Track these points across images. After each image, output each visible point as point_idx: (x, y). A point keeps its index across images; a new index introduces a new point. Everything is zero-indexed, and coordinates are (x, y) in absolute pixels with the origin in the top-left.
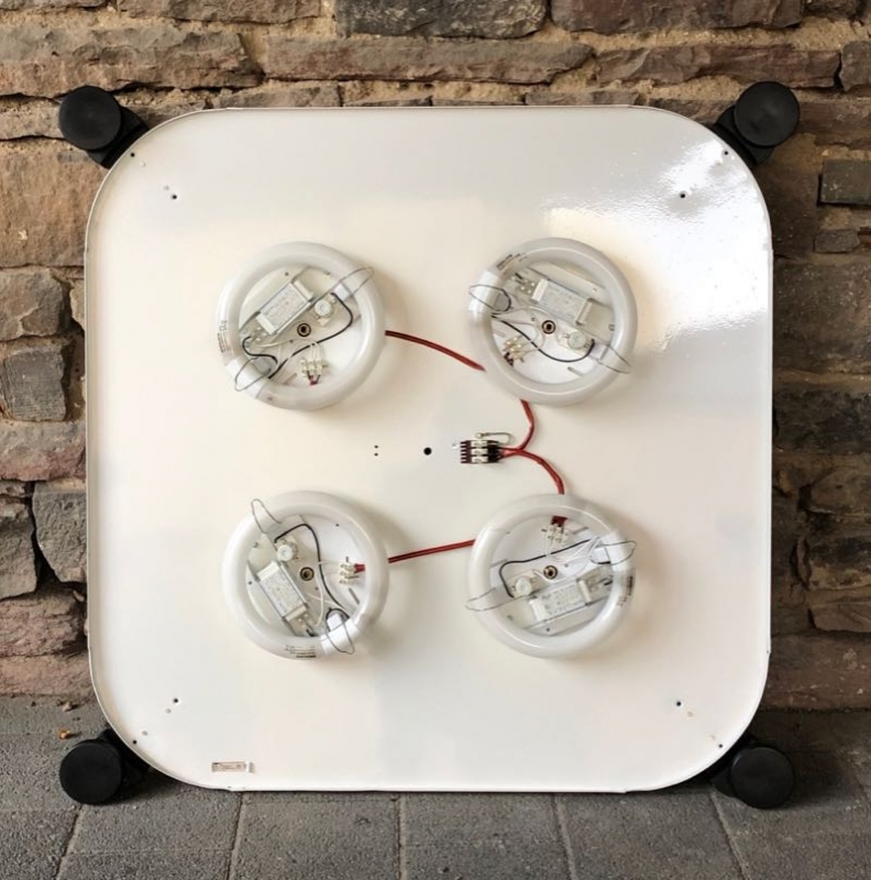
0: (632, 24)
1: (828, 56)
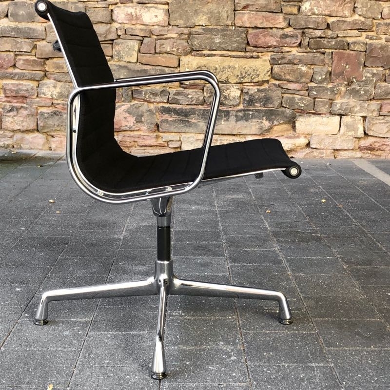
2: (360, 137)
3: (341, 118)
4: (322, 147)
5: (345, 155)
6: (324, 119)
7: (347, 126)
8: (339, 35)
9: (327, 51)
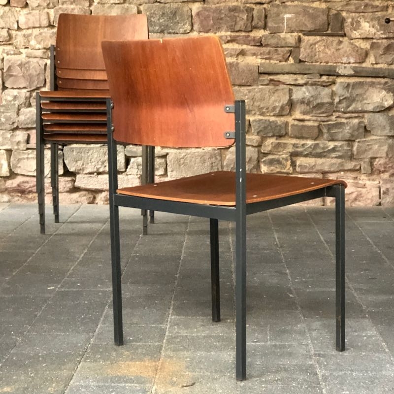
0: (212, 30)
1: (258, 37)
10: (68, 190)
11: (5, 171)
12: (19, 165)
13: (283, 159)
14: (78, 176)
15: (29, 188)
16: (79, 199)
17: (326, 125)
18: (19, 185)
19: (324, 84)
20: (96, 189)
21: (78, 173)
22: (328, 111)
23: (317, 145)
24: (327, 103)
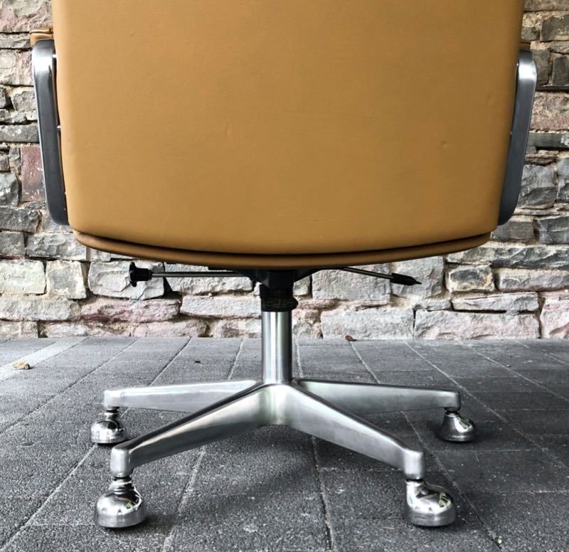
2: (80, 298)
3: (45, 265)
4: (15, 317)
5: (56, 332)
6: (17, 267)
7: (54, 278)
8: (29, 118)
9: (13, 146)
10: (171, 317)
11: (80, 292)
12: (100, 283)
13: (481, 271)
14: (184, 298)
15: (114, 315)
16: (187, 331)
17: (545, 220)
18: (100, 312)
19: (542, 162)
20: (210, 316)
21: (186, 294)
22: (548, 200)
23: (530, 251)
24: (547, 189)
